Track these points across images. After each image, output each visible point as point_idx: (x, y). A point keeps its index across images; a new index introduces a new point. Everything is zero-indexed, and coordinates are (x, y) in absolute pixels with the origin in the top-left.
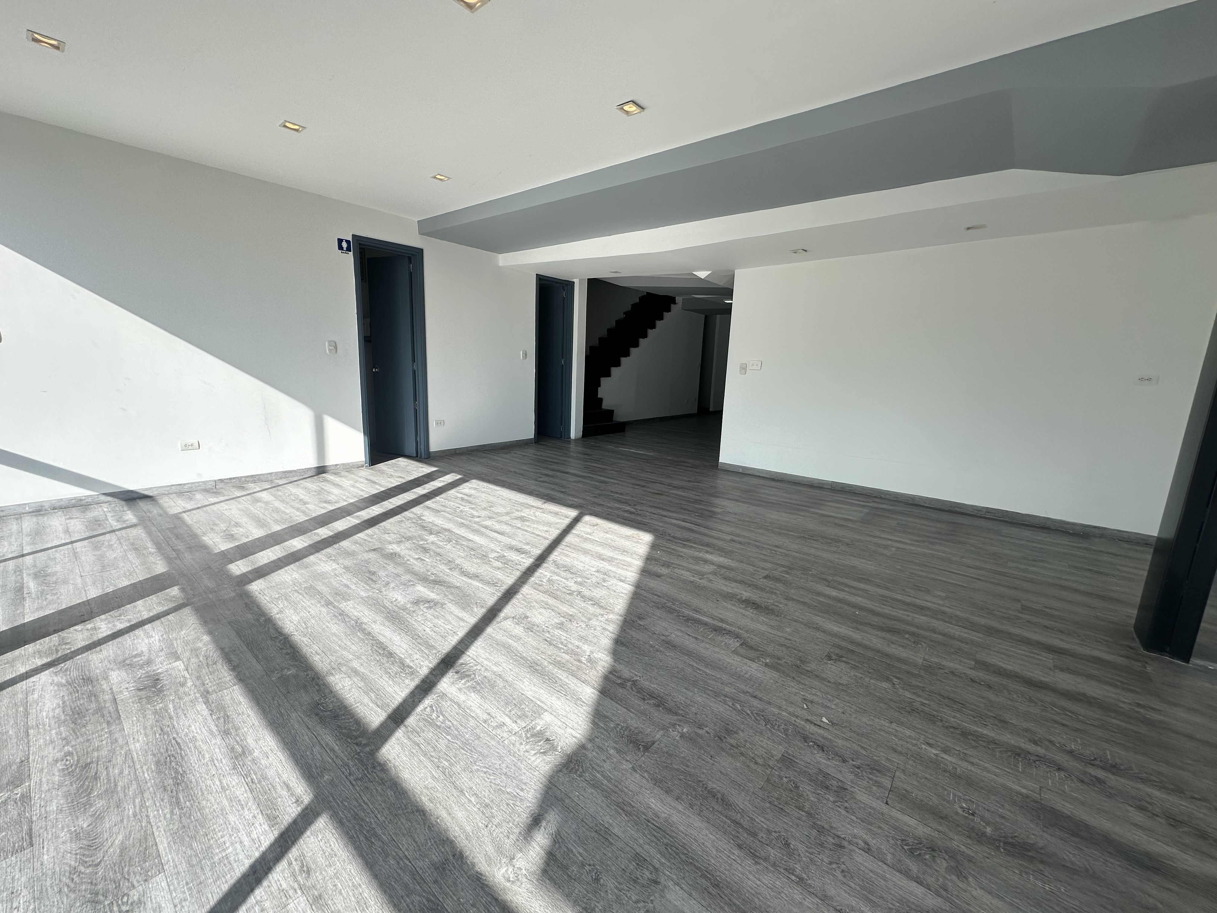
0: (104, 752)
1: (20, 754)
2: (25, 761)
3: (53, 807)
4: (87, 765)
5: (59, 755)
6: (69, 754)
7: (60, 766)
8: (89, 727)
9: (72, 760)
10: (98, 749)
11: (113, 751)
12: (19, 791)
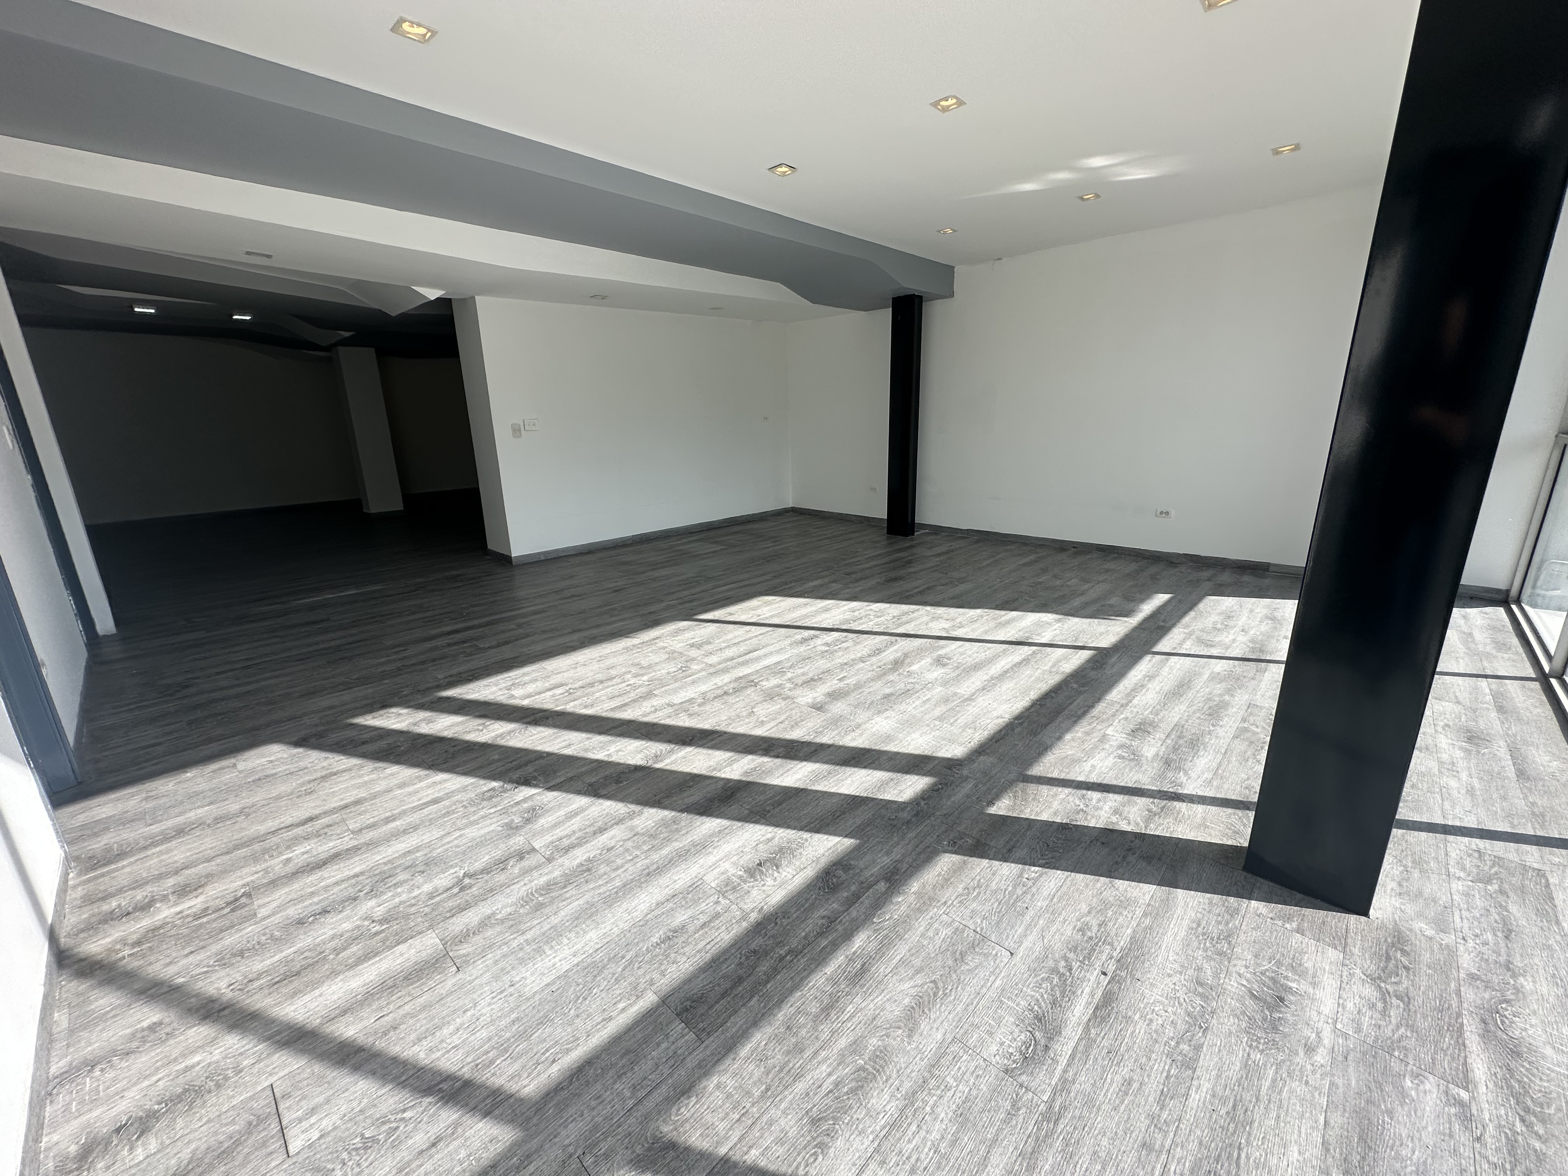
0: (1198, 715)
1: (1236, 742)
2: (1236, 737)
3: (1234, 710)
4: (1210, 715)
5: (1218, 728)
6: (1213, 725)
7: (1221, 723)
8: (1193, 731)
9: (1213, 721)
10: (1199, 718)
11: (1194, 713)
12: (1245, 725)
